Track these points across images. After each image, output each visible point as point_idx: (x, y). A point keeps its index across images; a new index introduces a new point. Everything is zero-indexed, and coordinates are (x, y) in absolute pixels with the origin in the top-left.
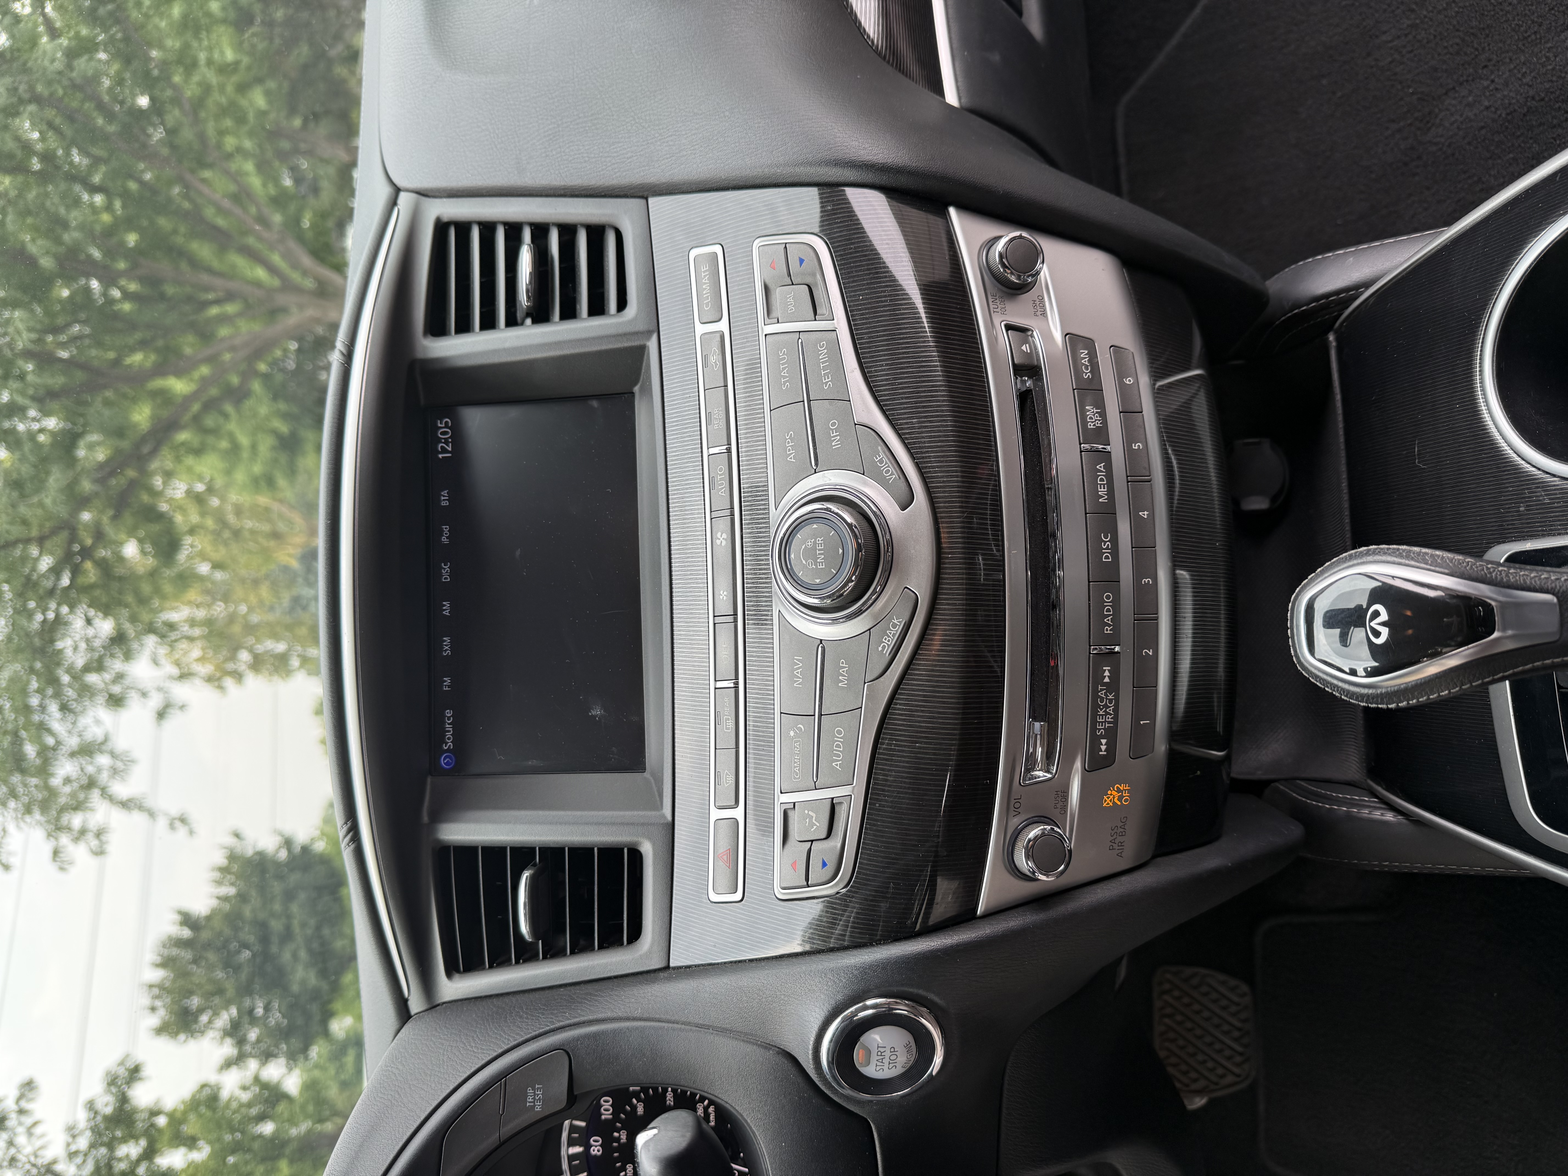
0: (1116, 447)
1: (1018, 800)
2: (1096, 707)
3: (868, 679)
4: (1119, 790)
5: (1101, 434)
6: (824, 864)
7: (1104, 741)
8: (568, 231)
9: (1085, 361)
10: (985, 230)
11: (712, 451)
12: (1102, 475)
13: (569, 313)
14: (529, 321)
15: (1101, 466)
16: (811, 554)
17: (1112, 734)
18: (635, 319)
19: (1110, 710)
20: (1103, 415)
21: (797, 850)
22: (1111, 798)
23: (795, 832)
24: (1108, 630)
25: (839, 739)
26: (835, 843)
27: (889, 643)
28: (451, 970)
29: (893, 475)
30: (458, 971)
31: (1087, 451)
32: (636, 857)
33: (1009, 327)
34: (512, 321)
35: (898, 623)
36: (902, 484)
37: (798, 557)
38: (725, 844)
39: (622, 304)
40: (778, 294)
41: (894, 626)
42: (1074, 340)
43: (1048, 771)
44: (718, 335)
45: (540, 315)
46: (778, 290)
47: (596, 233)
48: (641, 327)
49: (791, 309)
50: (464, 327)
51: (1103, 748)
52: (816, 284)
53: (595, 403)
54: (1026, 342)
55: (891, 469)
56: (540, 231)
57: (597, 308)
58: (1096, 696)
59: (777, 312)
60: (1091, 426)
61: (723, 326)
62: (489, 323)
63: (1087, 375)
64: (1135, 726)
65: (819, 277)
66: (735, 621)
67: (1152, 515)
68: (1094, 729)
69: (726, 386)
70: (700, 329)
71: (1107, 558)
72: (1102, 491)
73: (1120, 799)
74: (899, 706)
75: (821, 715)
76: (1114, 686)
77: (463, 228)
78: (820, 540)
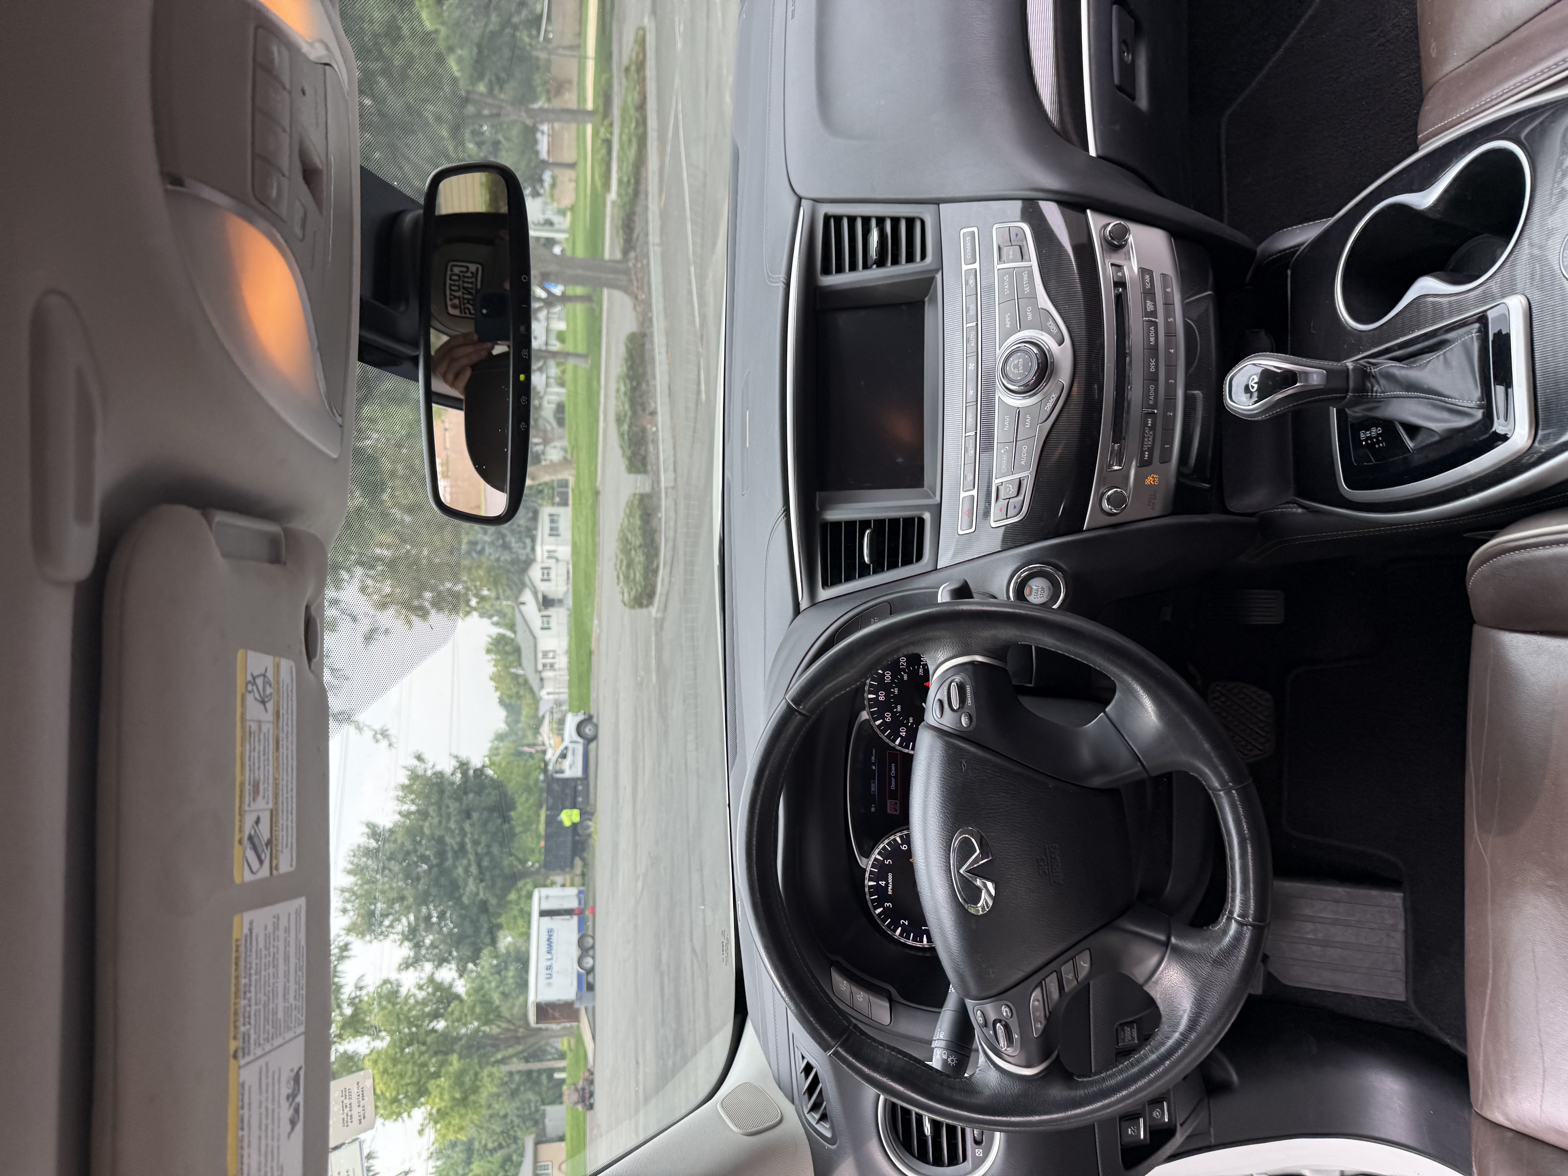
0: (1160, 320)
1: (1105, 478)
2: (1144, 437)
3: (1040, 422)
4: (1153, 477)
5: (1154, 314)
6: (1015, 507)
7: (1147, 453)
8: (895, 221)
9: (1148, 281)
10: (1103, 220)
11: (969, 325)
12: (1152, 332)
13: (896, 261)
14: (875, 266)
15: (1152, 328)
16: (1016, 366)
17: (1151, 450)
18: (931, 264)
19: (1150, 439)
20: (1155, 305)
21: (1002, 503)
22: (1149, 480)
23: (1002, 495)
24: (1151, 402)
25: (1025, 450)
26: (1021, 498)
27: (1049, 406)
28: (825, 585)
29: (1054, 330)
30: (828, 586)
31: (1146, 321)
32: (921, 521)
33: (1112, 265)
34: (866, 266)
35: (1054, 396)
36: (1060, 334)
37: (1010, 368)
38: (967, 506)
39: (923, 256)
40: (1005, 250)
41: (1053, 398)
42: (1143, 271)
43: (1120, 466)
44: (974, 271)
45: (881, 262)
46: (1005, 248)
47: (910, 222)
48: (934, 267)
49: (1011, 257)
50: (840, 270)
51: (1146, 456)
52: (1023, 246)
53: (904, 307)
54: (1120, 271)
55: (1055, 328)
56: (881, 221)
57: (910, 259)
58: (1144, 432)
59: (1004, 258)
60: (1148, 310)
61: (976, 266)
62: (853, 268)
63: (1148, 286)
64: (1163, 448)
65: (1025, 242)
66: (977, 404)
67: (1176, 351)
68: (1142, 447)
69: (977, 294)
70: (965, 267)
71: (1152, 369)
72: (1152, 339)
73: (1154, 481)
74: (1053, 434)
75: (1016, 441)
76: (1153, 428)
77: (838, 219)
78: (1021, 360)
